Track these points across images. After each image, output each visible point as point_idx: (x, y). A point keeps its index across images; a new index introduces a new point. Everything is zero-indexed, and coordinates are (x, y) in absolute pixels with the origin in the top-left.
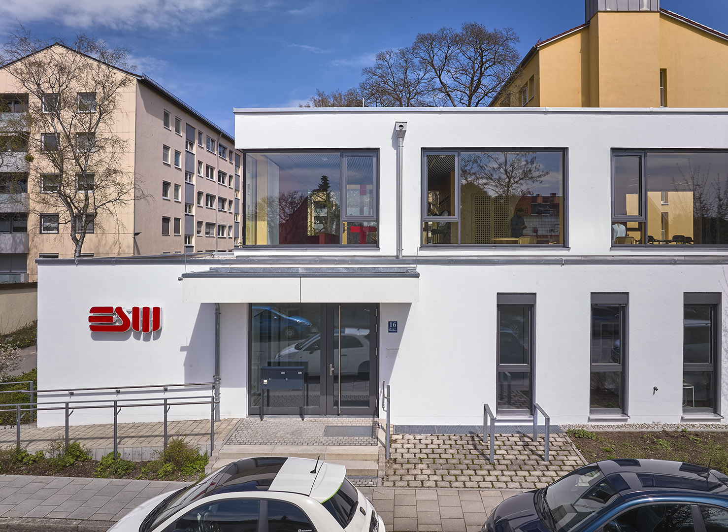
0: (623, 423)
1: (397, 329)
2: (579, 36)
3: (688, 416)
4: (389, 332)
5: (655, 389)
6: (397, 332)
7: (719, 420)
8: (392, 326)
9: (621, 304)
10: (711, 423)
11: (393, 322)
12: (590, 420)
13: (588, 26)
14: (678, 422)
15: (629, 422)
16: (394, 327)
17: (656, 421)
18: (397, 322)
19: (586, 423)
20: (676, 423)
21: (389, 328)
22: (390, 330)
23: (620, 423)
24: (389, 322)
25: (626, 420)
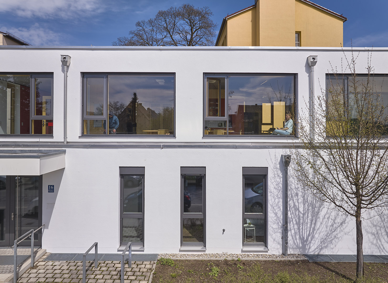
0: (203, 253)
1: (53, 190)
2: (250, 12)
3: (246, 249)
4: (49, 192)
5: (224, 230)
6: (53, 192)
7: (267, 252)
8: (51, 188)
9: (201, 174)
10: (261, 254)
11: (51, 186)
12: (180, 251)
13: (256, 7)
14: (239, 252)
15: (207, 252)
16: (52, 189)
17: (225, 252)
18: (54, 186)
19: (177, 252)
20: (238, 253)
21: (49, 190)
22: (49, 191)
23: (200, 253)
24: (49, 186)
25: (204, 251)
